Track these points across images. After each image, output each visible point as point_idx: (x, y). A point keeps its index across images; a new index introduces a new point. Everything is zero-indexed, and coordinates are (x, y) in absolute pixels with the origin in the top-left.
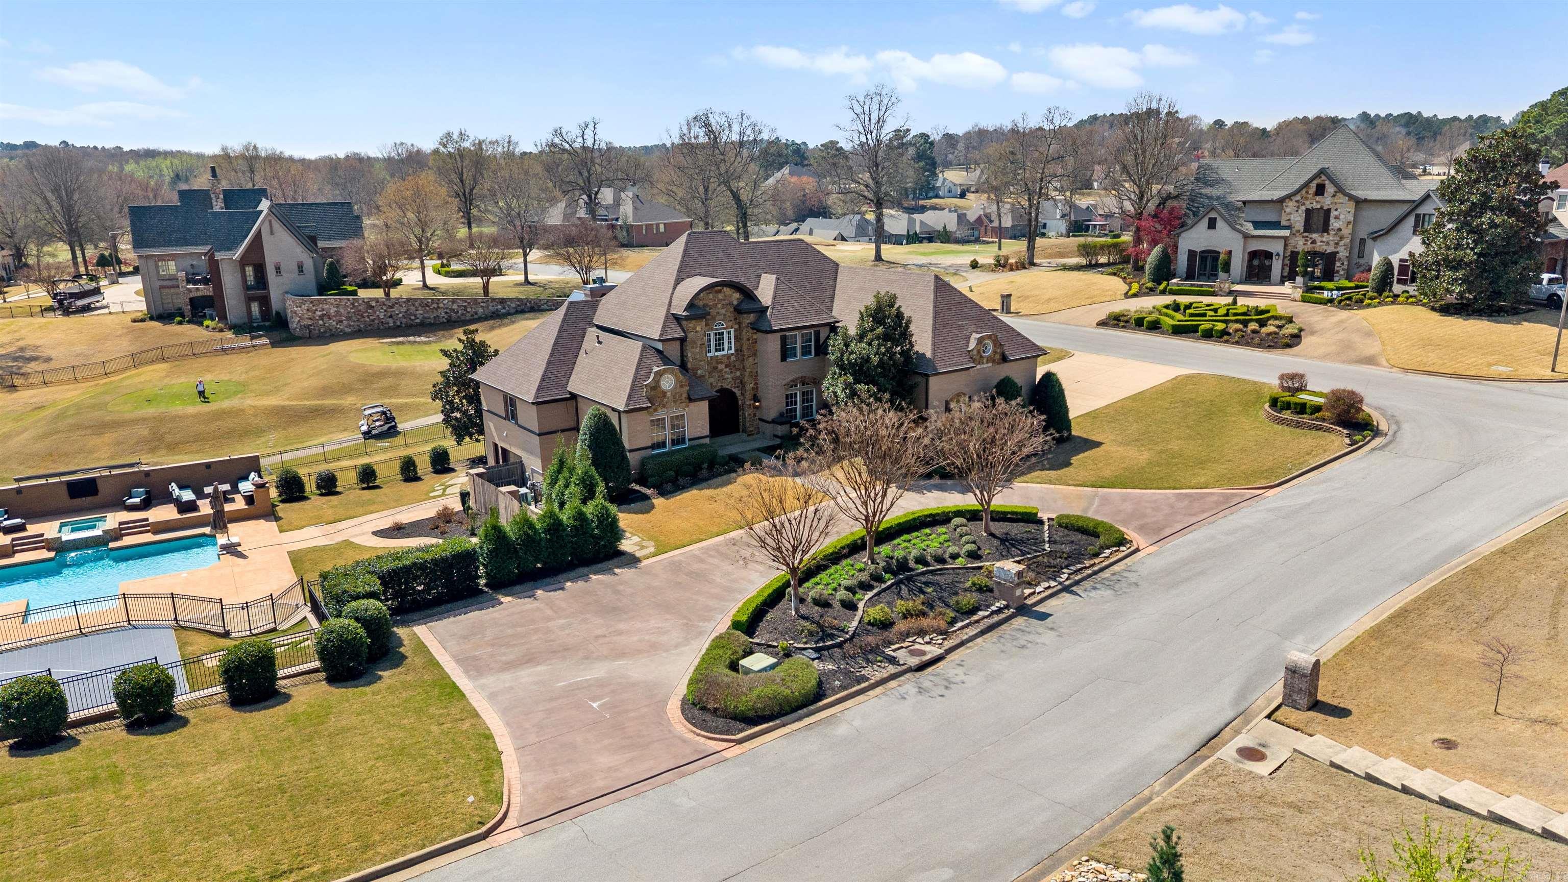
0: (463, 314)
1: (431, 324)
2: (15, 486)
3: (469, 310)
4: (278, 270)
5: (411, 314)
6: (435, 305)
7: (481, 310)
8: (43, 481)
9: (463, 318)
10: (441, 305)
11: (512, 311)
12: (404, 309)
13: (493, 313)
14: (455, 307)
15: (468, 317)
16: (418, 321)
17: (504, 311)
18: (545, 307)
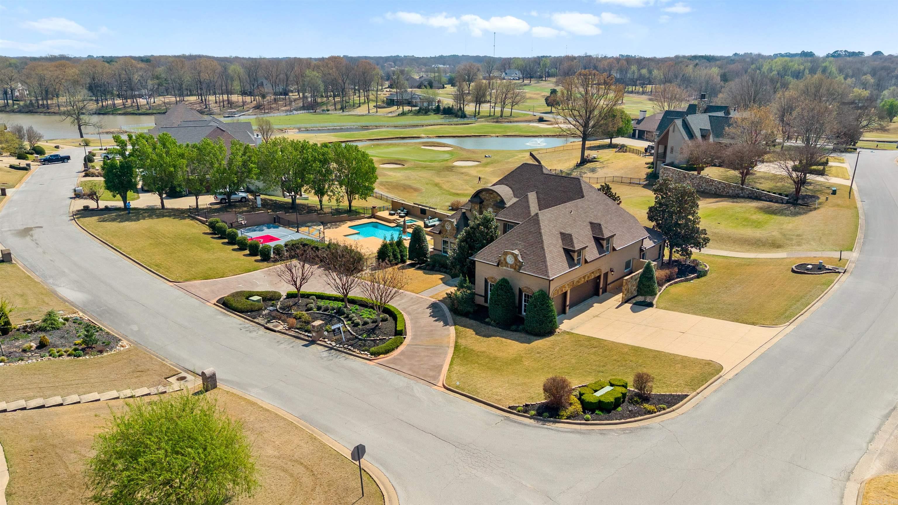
0: (722, 192)
1: (707, 193)
3: (726, 190)
4: (672, 149)
5: (700, 185)
6: (711, 183)
7: (731, 191)
9: (722, 194)
10: (714, 184)
11: (746, 196)
12: (698, 182)
13: (737, 195)
14: (720, 186)
15: (724, 194)
16: (702, 189)
17: (742, 195)
18: (764, 198)
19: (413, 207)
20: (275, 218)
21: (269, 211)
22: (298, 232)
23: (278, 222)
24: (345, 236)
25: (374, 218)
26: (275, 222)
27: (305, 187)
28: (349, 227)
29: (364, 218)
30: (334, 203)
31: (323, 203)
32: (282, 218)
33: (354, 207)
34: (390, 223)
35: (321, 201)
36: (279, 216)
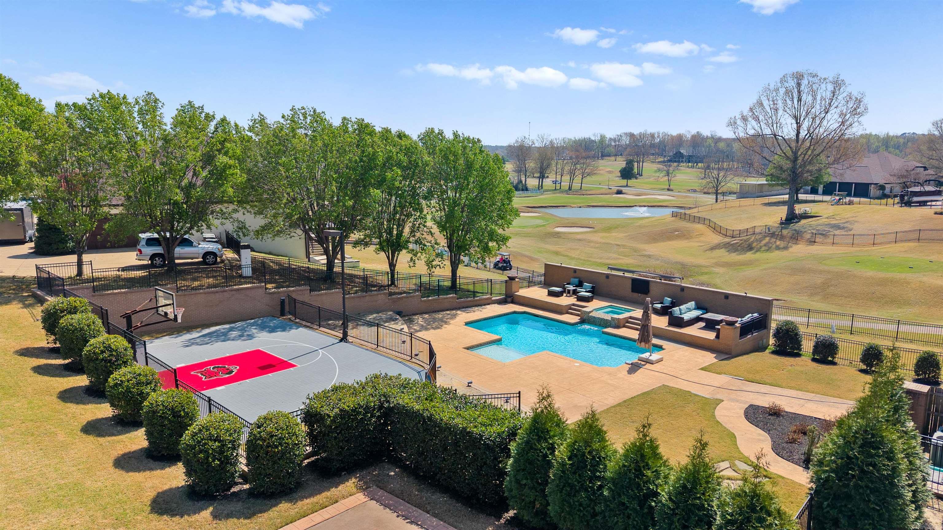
2: (609, 272)
8: (621, 274)
19: (607, 276)
20: (283, 302)
21: (269, 286)
22: (344, 339)
23: (290, 313)
24: (468, 348)
25: (513, 302)
26: (283, 314)
27: (355, 236)
28: (467, 324)
29: (490, 302)
30: (421, 268)
31: (398, 268)
32: (303, 303)
33: (465, 278)
34: (561, 313)
35: (392, 265)
36: (294, 296)
